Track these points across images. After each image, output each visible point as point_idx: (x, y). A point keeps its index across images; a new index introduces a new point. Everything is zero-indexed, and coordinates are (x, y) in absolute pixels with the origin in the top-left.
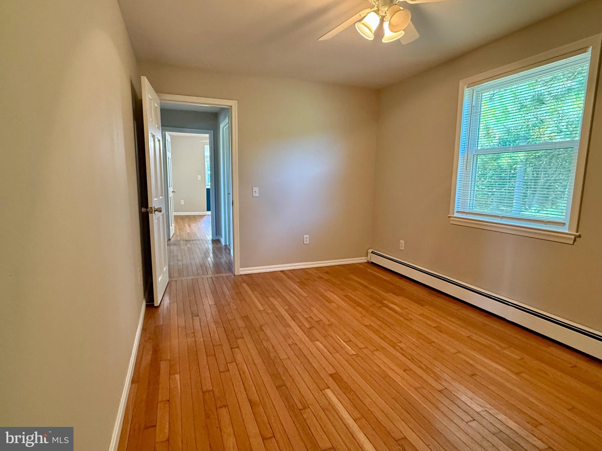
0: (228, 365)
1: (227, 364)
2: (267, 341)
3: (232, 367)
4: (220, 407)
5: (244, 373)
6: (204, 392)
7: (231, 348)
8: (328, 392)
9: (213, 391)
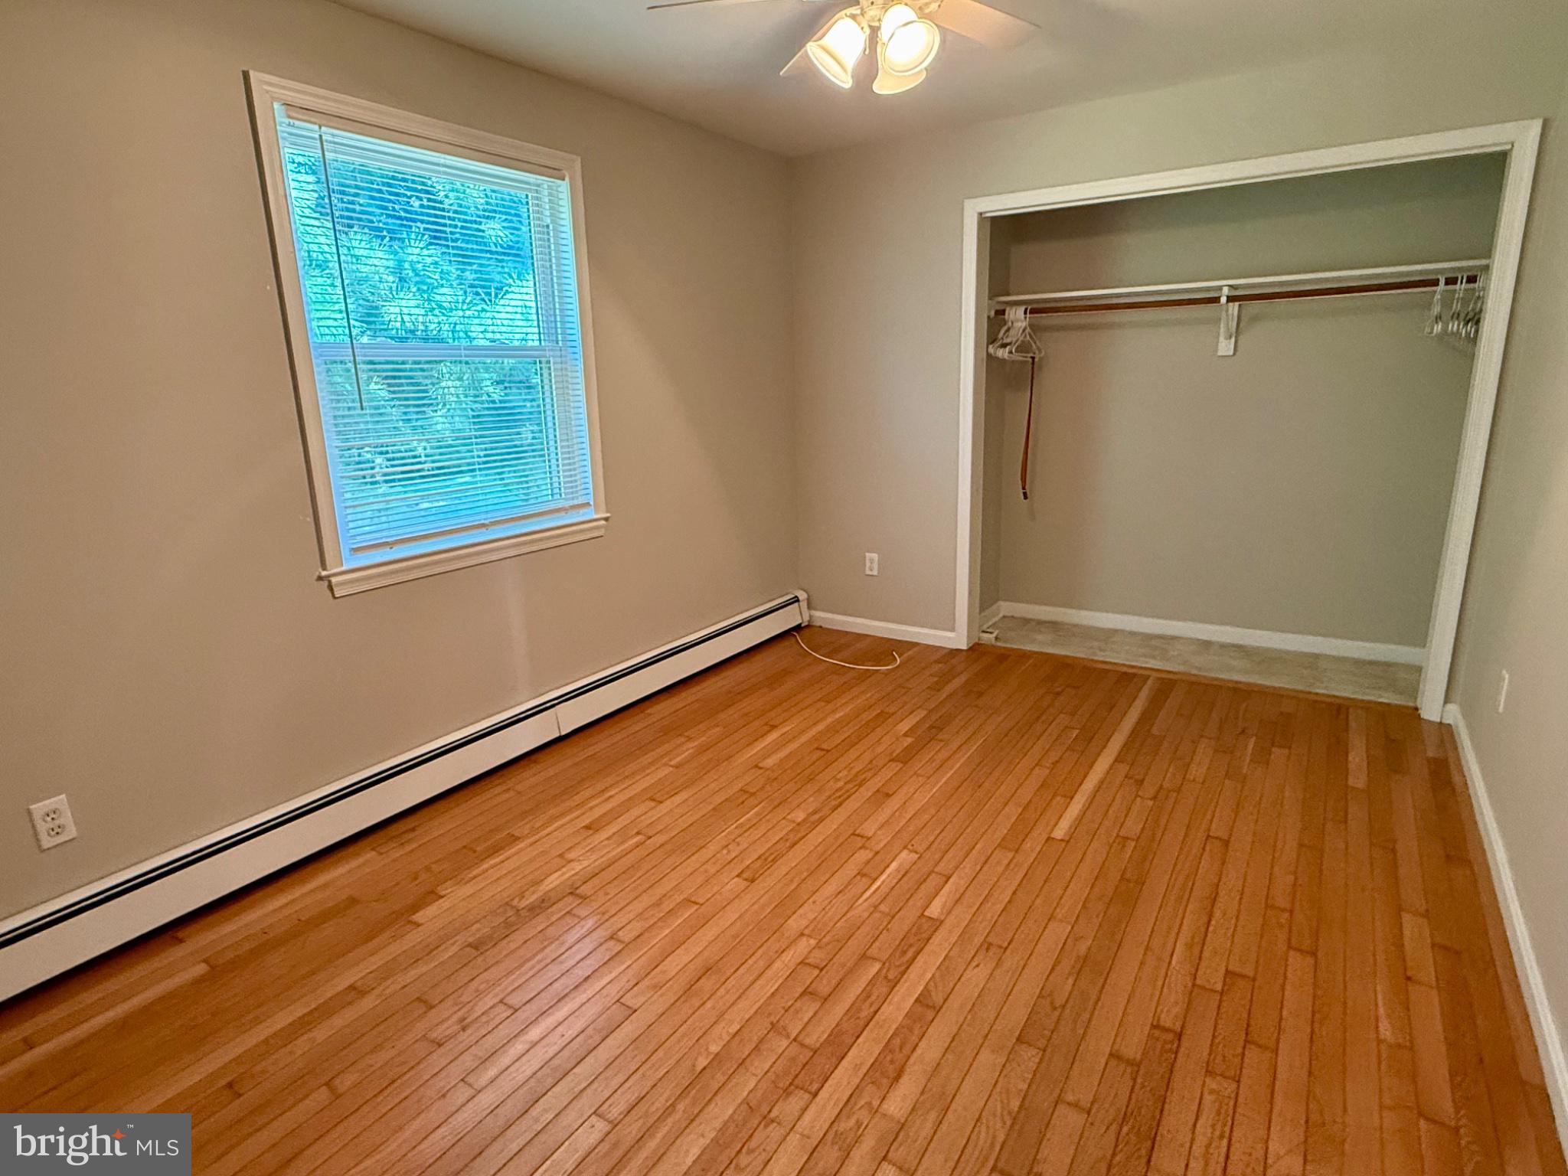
0: (1219, 987)
1: (1222, 993)
2: (1051, 994)
3: (1213, 976)
4: (1283, 910)
5: (1189, 946)
6: (1314, 954)
7: (1179, 1036)
8: (1059, 833)
9: (1290, 947)
